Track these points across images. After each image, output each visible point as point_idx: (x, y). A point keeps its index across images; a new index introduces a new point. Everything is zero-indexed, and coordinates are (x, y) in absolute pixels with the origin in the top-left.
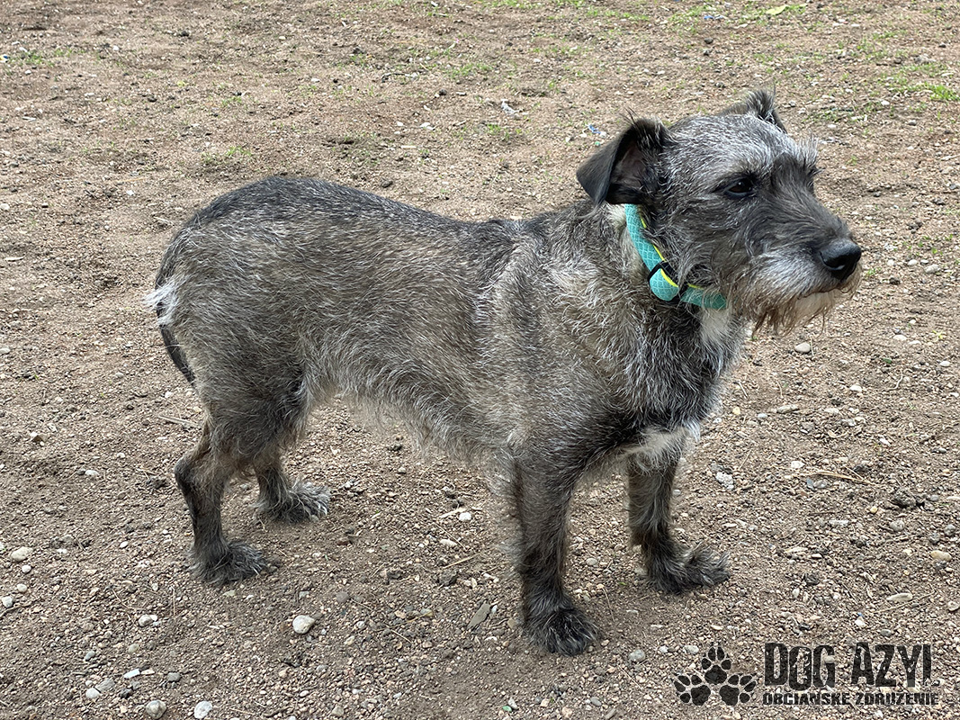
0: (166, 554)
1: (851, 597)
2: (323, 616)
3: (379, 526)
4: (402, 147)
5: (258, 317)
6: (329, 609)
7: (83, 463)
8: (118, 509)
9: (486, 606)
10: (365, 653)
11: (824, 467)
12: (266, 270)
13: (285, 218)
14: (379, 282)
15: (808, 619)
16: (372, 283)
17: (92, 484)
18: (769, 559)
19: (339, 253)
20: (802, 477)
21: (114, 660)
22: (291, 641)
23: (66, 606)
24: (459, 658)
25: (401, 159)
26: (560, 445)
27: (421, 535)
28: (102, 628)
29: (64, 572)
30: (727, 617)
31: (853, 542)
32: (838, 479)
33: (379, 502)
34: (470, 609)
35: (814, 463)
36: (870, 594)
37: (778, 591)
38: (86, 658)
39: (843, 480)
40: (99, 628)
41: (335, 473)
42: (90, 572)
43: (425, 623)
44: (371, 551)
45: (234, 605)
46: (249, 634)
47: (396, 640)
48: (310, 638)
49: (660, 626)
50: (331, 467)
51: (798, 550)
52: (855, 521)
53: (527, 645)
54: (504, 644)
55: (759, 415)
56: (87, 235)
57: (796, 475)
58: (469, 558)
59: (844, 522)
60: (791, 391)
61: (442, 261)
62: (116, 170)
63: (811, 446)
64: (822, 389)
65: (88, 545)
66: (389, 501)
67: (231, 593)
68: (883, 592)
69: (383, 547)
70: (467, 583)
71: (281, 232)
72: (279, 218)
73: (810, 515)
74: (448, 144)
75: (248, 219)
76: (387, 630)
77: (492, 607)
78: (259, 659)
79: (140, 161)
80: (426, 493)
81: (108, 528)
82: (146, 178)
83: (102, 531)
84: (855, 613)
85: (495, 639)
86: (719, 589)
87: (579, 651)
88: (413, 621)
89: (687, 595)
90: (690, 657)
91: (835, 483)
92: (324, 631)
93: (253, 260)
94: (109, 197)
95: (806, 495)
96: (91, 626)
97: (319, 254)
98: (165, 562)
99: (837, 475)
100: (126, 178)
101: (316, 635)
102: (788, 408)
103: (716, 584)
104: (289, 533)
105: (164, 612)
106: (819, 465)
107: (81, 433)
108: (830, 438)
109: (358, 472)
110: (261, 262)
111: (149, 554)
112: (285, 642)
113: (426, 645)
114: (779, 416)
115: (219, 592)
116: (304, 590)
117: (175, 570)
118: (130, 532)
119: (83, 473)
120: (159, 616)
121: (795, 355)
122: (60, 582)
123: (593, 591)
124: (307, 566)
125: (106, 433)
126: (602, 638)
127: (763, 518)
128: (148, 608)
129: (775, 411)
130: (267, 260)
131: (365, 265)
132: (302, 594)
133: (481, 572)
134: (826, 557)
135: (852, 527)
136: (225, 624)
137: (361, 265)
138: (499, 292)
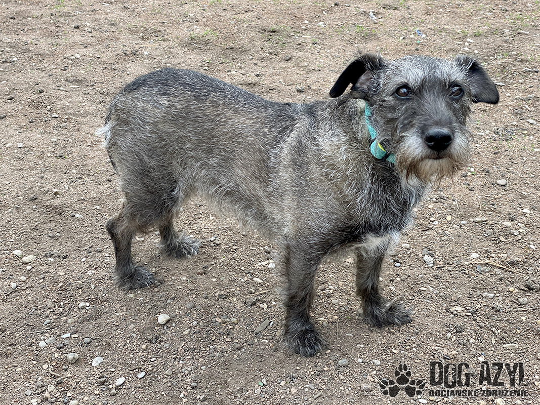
0: (104, 268)
1: (481, 342)
2: (176, 315)
3: (222, 266)
4: (303, 36)
5: (150, 150)
6: (181, 312)
7: (76, 210)
8: (87, 239)
9: (267, 321)
10: (194, 340)
11: (491, 259)
12: (155, 124)
13: (168, 94)
14: (217, 137)
15: (449, 353)
16: (213, 137)
17: (77, 222)
18: (440, 313)
19: (195, 117)
20: (476, 263)
21: (60, 326)
22: (156, 328)
23: (43, 292)
24: (243, 350)
25: (300, 44)
26: (314, 240)
27: (244, 274)
28: (58, 307)
29: (48, 272)
30: (403, 345)
31: (493, 308)
32: (496, 267)
33: (227, 251)
34: (258, 322)
35: (486, 256)
36: (493, 342)
37: (438, 334)
38: (45, 323)
39: (500, 268)
40: (57, 307)
41: (208, 231)
42: (61, 274)
43: (231, 327)
44: (214, 280)
45: (132, 303)
46: (134, 321)
47: (212, 335)
48: (165, 328)
49: (362, 346)
50: (206, 227)
51: (459, 309)
52: (498, 295)
53: (284, 347)
54: (271, 345)
55: (462, 222)
56: (116, 76)
57: (472, 262)
58: (267, 291)
59: (491, 295)
60: (487, 208)
61: (253, 127)
62: (143, 39)
63: (488, 245)
64: (505, 209)
65: (66, 257)
66: (232, 252)
67: (132, 296)
68: (502, 342)
69: (221, 279)
70: (262, 306)
71: (164, 102)
72: (165, 94)
73: (473, 288)
74: (331, 36)
75: (148, 93)
76: (208, 328)
77: (271, 322)
78: (135, 336)
79: (156, 35)
80: (254, 249)
81: (78, 249)
82: (156, 45)
83: (74, 250)
84: (480, 352)
85: (267, 341)
86: (404, 327)
87: (311, 355)
88: (225, 325)
89: (384, 329)
90: (374, 367)
91: (495, 270)
92: (174, 325)
93: (148, 118)
94: (134, 54)
95: (474, 275)
96: (53, 305)
97: (184, 117)
98: (103, 273)
99: (497, 265)
100: (146, 44)
101: (169, 326)
102: (480, 220)
103: (403, 324)
104: (173, 263)
105: (93, 302)
106: (488, 257)
107: (80, 192)
108: (501, 241)
109: (221, 232)
110: (152, 119)
111: (95, 267)
112: (152, 328)
113: (227, 340)
114: (474, 224)
115: (126, 294)
116: (171, 299)
117: (106, 278)
118: (89, 253)
119: (74, 216)
120: (91, 304)
121: (496, 186)
122: (44, 278)
123: (331, 320)
124: (177, 285)
125: (93, 194)
126: (327, 349)
127: (444, 287)
128: (86, 298)
129: (473, 220)
130: (156, 119)
131: (210, 126)
132: (169, 301)
133: (271, 300)
134: (474, 315)
135: (496, 298)
136: (123, 313)
137: (208, 125)
138: (285, 150)
